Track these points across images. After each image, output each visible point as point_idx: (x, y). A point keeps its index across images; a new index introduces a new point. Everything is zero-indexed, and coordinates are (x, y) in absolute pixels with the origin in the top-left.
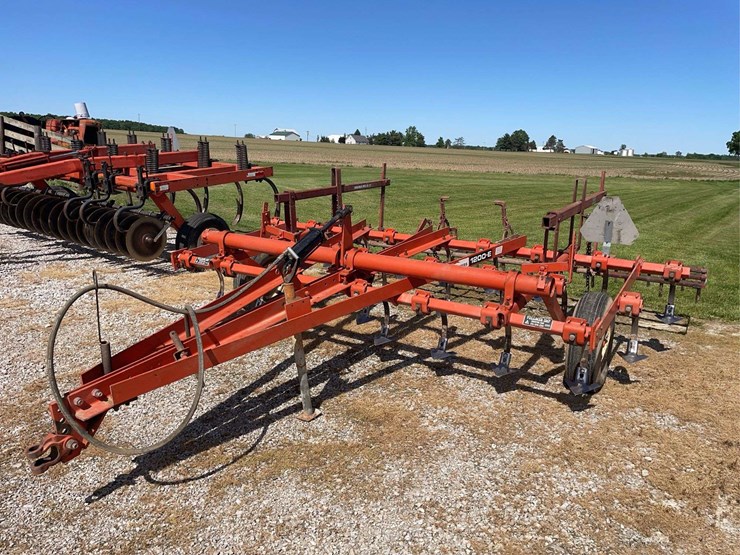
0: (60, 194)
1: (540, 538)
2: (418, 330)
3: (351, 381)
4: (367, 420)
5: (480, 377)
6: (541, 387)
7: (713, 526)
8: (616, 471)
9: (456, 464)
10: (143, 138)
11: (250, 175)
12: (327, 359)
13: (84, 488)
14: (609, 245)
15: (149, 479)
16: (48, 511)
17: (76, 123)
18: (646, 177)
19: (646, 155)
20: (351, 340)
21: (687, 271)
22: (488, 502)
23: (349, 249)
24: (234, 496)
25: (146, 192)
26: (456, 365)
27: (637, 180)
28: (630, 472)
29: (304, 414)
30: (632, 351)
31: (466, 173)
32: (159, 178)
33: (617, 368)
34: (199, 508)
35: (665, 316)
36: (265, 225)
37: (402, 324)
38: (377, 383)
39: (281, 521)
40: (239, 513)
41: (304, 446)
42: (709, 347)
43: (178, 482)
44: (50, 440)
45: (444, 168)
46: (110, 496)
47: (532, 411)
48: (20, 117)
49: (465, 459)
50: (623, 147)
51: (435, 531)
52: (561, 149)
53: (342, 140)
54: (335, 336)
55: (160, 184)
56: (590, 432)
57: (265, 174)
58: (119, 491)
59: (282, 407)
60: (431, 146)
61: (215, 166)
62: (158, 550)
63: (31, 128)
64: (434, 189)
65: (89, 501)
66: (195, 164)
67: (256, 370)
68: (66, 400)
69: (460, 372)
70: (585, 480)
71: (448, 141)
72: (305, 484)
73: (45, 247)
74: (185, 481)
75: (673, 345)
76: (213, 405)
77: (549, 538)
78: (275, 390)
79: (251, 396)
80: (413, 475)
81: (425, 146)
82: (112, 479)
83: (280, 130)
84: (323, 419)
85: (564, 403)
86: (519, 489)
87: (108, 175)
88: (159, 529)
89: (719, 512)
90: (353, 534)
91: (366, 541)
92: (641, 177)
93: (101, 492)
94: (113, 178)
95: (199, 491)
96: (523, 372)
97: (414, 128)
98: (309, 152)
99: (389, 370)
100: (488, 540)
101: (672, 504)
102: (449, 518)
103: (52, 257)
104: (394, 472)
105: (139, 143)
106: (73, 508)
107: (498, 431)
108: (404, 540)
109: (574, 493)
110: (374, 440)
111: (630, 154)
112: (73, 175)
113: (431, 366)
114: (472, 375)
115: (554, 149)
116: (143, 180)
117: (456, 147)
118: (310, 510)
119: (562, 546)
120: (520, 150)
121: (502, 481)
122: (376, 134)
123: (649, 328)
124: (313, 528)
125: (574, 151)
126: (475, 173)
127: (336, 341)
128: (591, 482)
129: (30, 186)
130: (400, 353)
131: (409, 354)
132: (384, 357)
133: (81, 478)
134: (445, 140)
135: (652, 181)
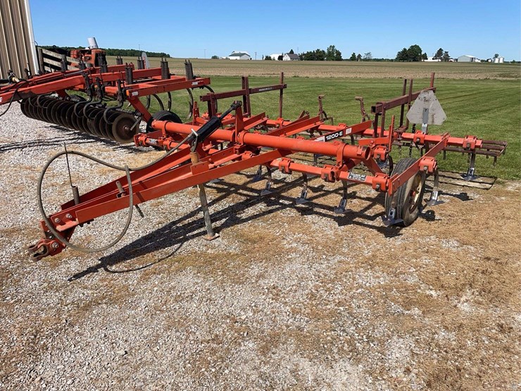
0: (74, 100)
1: (336, 308)
2: (298, 187)
3: (244, 217)
4: (248, 240)
5: (330, 216)
6: (370, 223)
7: (455, 306)
8: (401, 273)
9: (296, 266)
10: (127, 60)
11: (194, 84)
12: (231, 205)
13: (68, 273)
14: (426, 125)
15: (107, 270)
16: (46, 285)
17: (89, 52)
18: (508, 79)
19: (514, 62)
20: (251, 194)
21: (479, 143)
22: (310, 288)
23: (240, 131)
24: (155, 280)
25: (124, 97)
26: (316, 209)
27: (501, 81)
28: (411, 274)
29: (208, 236)
30: (433, 198)
31: (368, 79)
32: (132, 88)
33: (428, 212)
34: (133, 285)
35: (468, 175)
36: (195, 117)
37: (287, 183)
38: (261, 219)
39: (179, 294)
40: (155, 289)
41: (204, 254)
42: (503, 198)
43: (123, 272)
44: (42, 242)
45: (352, 76)
46: (83, 278)
47: (358, 237)
48: (54, 49)
49: (303, 263)
50: (496, 56)
51: (271, 302)
52: (447, 58)
53: (281, 58)
54: (241, 191)
55: (133, 91)
56: (393, 250)
57: (204, 83)
58: (88, 275)
59: (196, 232)
60: (347, 60)
61: (172, 78)
62: (104, 306)
63: (60, 57)
64: (340, 91)
65: (70, 280)
66: (160, 77)
67: (185, 210)
68: (50, 219)
69: (317, 213)
70: (378, 277)
71: (359, 56)
72: (199, 274)
73: (66, 136)
74: (127, 271)
75: (477, 197)
76: (154, 230)
77: (342, 308)
78: (194, 222)
79: (178, 225)
80: (267, 271)
81: (342, 60)
82: (85, 269)
83: (236, 52)
84: (220, 239)
85: (381, 232)
86: (332, 281)
87: (100, 86)
88: (107, 295)
89: (463, 299)
90: (220, 302)
91: (227, 305)
92: (505, 79)
93: (77, 276)
94: (104, 88)
95: (134, 277)
96: (361, 214)
97: (334, 47)
98: (254, 68)
99: (270, 212)
100: (303, 308)
101: (433, 293)
102: (282, 295)
103: (70, 142)
104: (255, 270)
105: (124, 64)
106: (60, 283)
107: (332, 248)
108: (250, 306)
109: (368, 284)
110: (248, 252)
111: (501, 62)
112: (79, 86)
113: (299, 209)
114: (325, 215)
115: (441, 59)
116: (121, 89)
117: (365, 60)
118: (198, 288)
119: (348, 313)
120: (414, 60)
121: (323, 276)
122: (305, 53)
123: (463, 186)
124: (197, 298)
125: (457, 60)
126: (375, 79)
127: (241, 194)
128: (381, 279)
129: (56, 95)
130: (281, 201)
131: (287, 202)
132: (269, 203)
133: (68, 268)
134: (357, 55)
135: (512, 81)
